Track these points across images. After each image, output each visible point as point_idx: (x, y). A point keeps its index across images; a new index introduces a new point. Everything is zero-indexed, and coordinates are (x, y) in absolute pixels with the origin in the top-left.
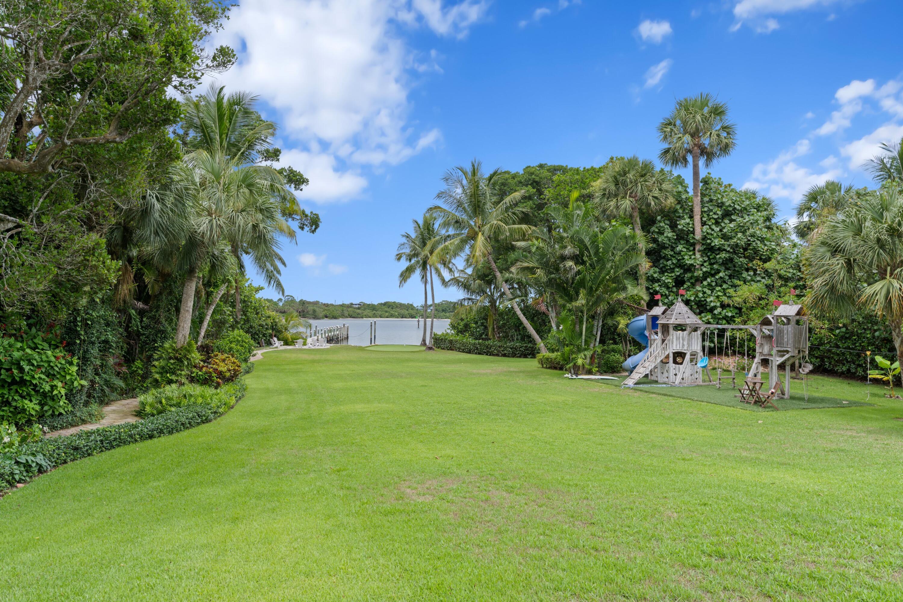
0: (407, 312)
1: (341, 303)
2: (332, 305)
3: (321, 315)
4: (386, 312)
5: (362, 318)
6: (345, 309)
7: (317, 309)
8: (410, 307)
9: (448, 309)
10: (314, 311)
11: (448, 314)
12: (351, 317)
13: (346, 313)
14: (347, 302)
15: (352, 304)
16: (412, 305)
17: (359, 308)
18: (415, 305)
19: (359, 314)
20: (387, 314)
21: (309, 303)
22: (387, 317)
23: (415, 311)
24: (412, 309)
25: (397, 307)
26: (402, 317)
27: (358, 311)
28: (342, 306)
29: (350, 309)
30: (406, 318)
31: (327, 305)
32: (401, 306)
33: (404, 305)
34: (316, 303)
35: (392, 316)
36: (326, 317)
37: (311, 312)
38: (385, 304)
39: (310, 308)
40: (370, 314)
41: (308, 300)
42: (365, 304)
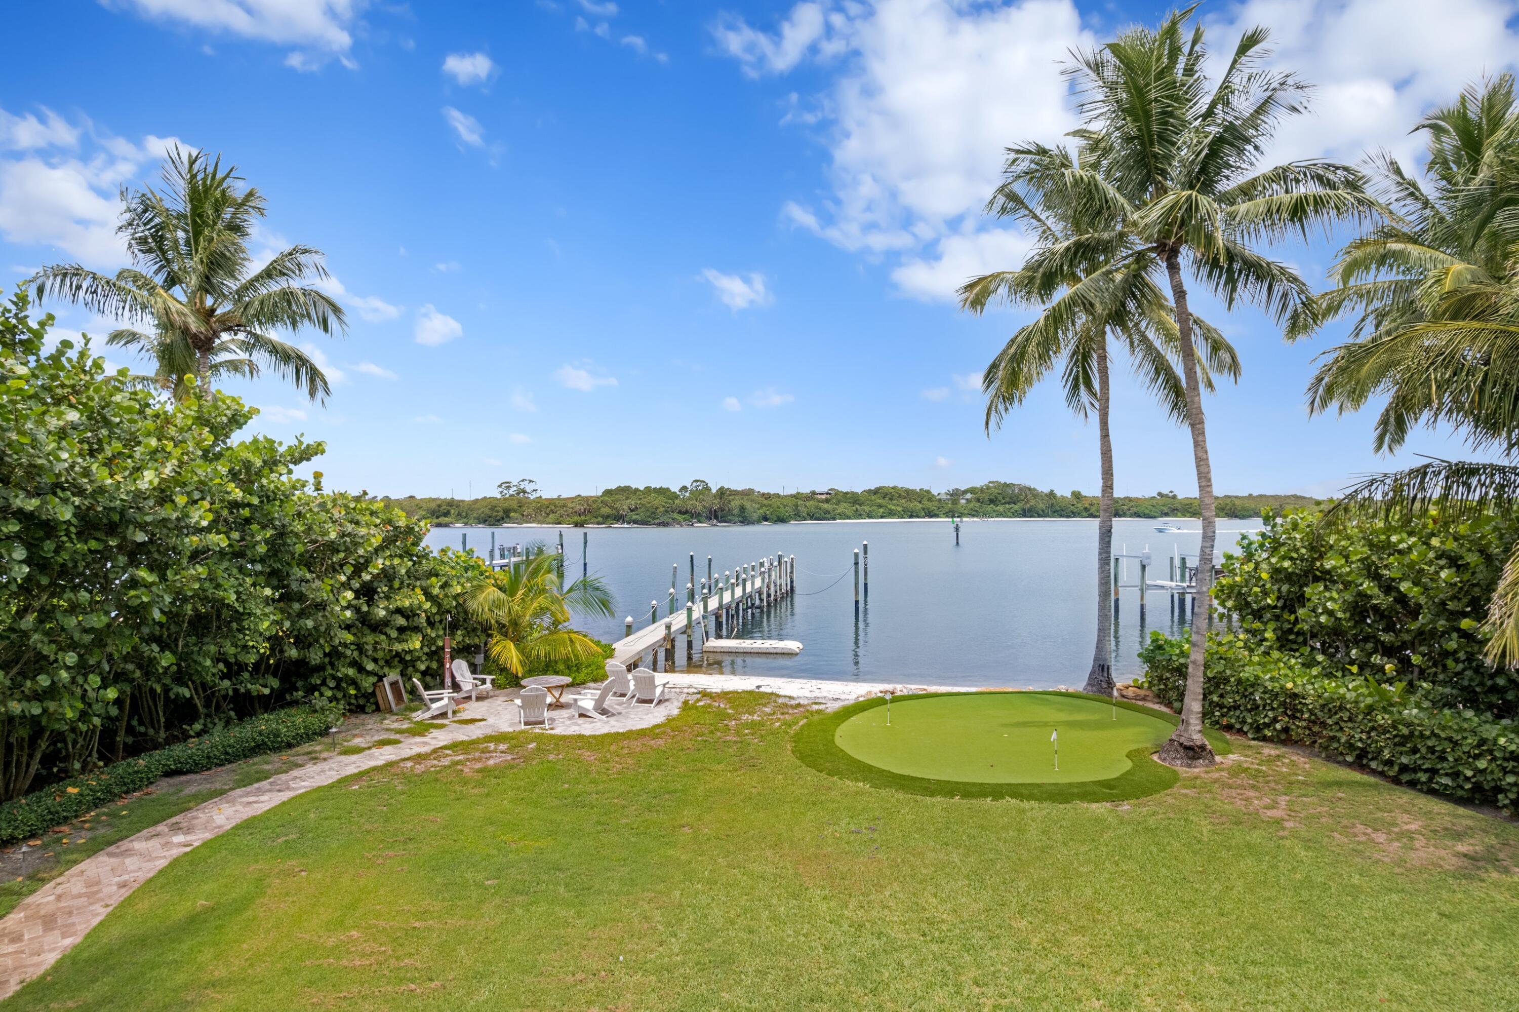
0: (920, 506)
1: (794, 492)
2: (777, 496)
3: (755, 516)
4: (880, 506)
5: (834, 519)
6: (800, 502)
7: (747, 505)
8: (924, 495)
9: (1000, 497)
10: (742, 509)
11: (1000, 508)
12: (812, 517)
13: (803, 511)
14: (806, 490)
15: (814, 493)
16: (928, 492)
17: (827, 501)
18: (935, 492)
19: (827, 512)
20: (881, 510)
21: (735, 493)
22: (882, 517)
23: (936, 503)
24: (930, 500)
25: (900, 496)
26: (911, 517)
27: (826, 506)
28: (797, 496)
29: (811, 503)
30: (918, 517)
31: (767, 496)
32: (909, 494)
33: (913, 491)
34: (748, 493)
35: (891, 514)
36: (766, 519)
37: (736, 511)
38: (876, 491)
39: (735, 503)
40: (849, 513)
41: (733, 487)
42: (837, 493)
